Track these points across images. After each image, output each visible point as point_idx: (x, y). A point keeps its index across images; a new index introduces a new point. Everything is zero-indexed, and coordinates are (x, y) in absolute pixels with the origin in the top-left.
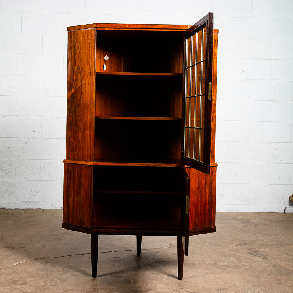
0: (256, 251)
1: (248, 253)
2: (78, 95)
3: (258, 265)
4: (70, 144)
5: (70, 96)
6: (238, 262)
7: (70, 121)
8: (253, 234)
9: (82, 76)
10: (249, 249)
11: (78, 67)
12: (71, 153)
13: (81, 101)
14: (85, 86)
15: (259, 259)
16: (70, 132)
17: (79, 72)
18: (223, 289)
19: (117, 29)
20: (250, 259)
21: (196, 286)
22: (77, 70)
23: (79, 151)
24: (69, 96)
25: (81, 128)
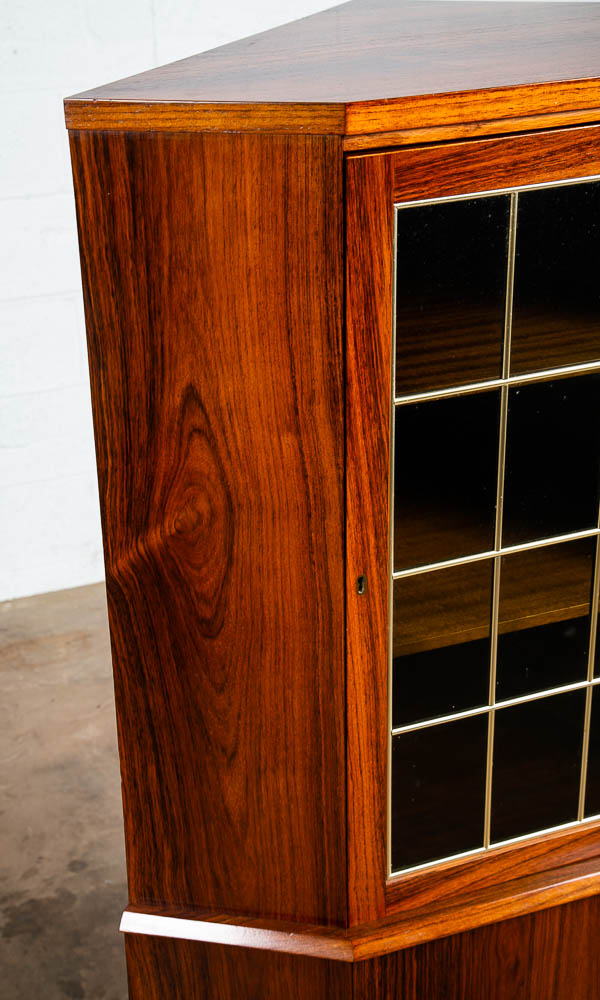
2: (199, 569)
4: (160, 831)
5: (133, 566)
7: (148, 711)
9: (223, 455)
11: (191, 395)
12: (167, 874)
13: (226, 605)
14: (261, 521)
16: (152, 771)
17: (199, 431)
19: (486, 129)
22: (183, 412)
23: (226, 869)
24: (122, 563)
25: (234, 755)
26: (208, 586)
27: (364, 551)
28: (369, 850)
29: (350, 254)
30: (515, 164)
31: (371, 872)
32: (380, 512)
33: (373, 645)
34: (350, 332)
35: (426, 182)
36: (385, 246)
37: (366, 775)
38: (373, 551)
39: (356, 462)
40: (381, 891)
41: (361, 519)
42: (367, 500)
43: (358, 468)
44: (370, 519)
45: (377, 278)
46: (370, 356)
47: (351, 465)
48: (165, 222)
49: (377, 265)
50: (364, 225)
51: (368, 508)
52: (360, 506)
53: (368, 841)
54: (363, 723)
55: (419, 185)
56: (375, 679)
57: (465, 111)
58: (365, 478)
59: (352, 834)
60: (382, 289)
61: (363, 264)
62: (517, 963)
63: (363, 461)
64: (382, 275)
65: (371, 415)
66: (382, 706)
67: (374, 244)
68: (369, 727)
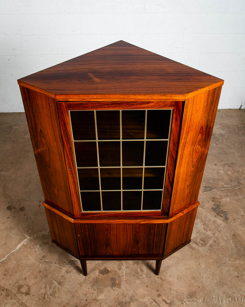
0: (218, 203)
1: (212, 208)
2: (46, 157)
3: (220, 235)
4: (47, 192)
5: (37, 153)
6: (205, 230)
8: (216, 164)
9: (47, 141)
10: (213, 199)
11: (41, 131)
13: (51, 164)
15: (221, 222)
17: (43, 136)
18: (193, 293)
19: (86, 100)
20: (214, 222)
21: (170, 289)
22: (40, 133)
25: (55, 186)
26: (48, 160)
27: (69, 163)
28: (77, 207)
29: (60, 117)
30: (93, 106)
31: (78, 210)
32: (72, 158)
33: (73, 178)
34: (62, 129)
35: (74, 108)
36: (67, 117)
37: (75, 197)
38: (71, 164)
39: (66, 150)
40: (80, 213)
41: (68, 159)
42: (69, 156)
43: (66, 151)
44: (70, 159)
45: (66, 122)
46: (66, 134)
47: (65, 150)
48: (33, 103)
49: (66, 120)
50: (62, 113)
51: (70, 157)
52: (68, 157)
53: (77, 206)
54: (73, 189)
55: (73, 108)
56: (75, 183)
57: (80, 97)
58: (68, 153)
59: (73, 204)
60: (67, 124)
61: (63, 119)
62: (108, 229)
63: (67, 150)
64: (67, 121)
65: (68, 143)
66: (77, 187)
67: (65, 116)
68: (74, 190)
